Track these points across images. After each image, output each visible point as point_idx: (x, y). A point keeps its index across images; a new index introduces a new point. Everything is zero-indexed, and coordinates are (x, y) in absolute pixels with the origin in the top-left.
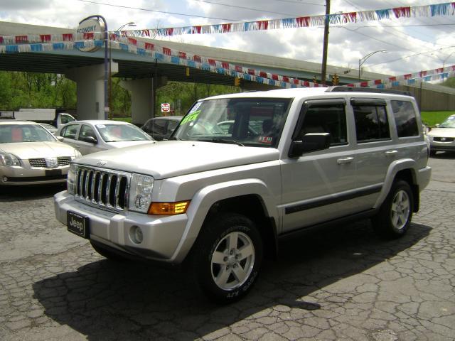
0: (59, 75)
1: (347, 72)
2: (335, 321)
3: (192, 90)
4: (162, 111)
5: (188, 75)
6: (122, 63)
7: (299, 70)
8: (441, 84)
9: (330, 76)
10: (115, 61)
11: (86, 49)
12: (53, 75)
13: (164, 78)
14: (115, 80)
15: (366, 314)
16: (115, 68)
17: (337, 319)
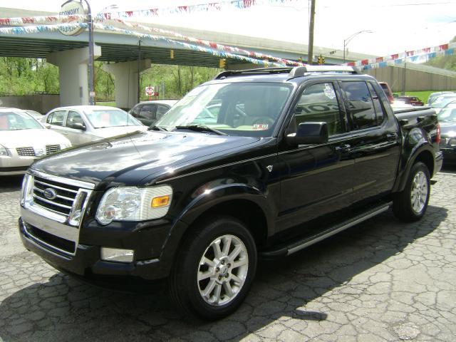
0: (40, 60)
1: (333, 52)
2: (353, 314)
3: (176, 72)
4: (147, 95)
5: (172, 57)
6: (105, 47)
7: (284, 51)
8: (424, 64)
9: (316, 57)
10: (98, 44)
11: (69, 33)
12: (33, 59)
13: (148, 61)
14: (97, 63)
15: (384, 305)
16: (98, 51)
17: (354, 312)
